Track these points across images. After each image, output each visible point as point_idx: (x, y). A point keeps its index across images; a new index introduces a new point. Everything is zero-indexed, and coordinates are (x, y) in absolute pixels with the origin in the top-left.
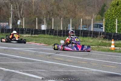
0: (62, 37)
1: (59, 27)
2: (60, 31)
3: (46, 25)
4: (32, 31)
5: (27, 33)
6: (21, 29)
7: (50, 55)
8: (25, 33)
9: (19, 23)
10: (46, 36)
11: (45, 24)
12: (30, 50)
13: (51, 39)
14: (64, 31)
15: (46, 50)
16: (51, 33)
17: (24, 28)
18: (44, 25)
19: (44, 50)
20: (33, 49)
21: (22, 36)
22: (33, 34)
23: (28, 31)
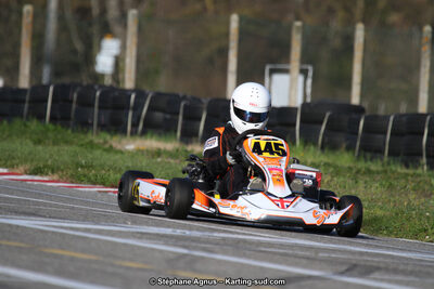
2: (410, 125)
3: (304, 72)
4: (192, 117)
5: (151, 127)
6: (107, 91)
8: (135, 125)
9: (104, 62)
12: (142, 236)
15: (270, 245)
16: (340, 138)
17: (128, 84)
19: (260, 244)
20: (169, 231)
21: (107, 146)
22: (194, 139)
23: (159, 116)
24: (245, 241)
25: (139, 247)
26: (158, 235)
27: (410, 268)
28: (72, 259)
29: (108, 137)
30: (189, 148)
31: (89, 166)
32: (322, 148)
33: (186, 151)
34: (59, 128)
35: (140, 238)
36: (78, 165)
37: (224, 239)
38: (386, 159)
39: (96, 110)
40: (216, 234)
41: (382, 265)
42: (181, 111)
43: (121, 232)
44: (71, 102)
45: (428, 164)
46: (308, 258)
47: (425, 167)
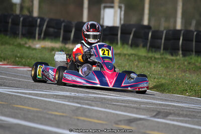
0: (180, 56)
1: (167, 18)
2: (174, 35)
3: (120, 7)
4: (68, 31)
5: (48, 36)
6: (26, 18)
7: (131, 121)
8: (40, 34)
10: (119, 49)
11: (116, 4)
12: (57, 97)
13: (136, 63)
14: (187, 35)
15: (117, 101)
16: (140, 41)
17: (35, 14)
18: (112, 7)
20: (68, 94)
21: (27, 46)
22: (68, 42)
23: (51, 30)
24: (105, 99)
25: (57, 103)
26: (63, 96)
27: (185, 113)
28: (29, 111)
29: (27, 41)
30: (67, 46)
31: (21, 57)
32: (131, 46)
33: (66, 48)
34: (3, 36)
35: (56, 98)
36: (16, 56)
37: (95, 98)
38: (162, 51)
39: (20, 27)
40: (90, 95)
41: (172, 112)
42: (62, 28)
43: (46, 94)
44: (8, 23)
45: (182, 54)
46: (137, 108)
47: (181, 56)
